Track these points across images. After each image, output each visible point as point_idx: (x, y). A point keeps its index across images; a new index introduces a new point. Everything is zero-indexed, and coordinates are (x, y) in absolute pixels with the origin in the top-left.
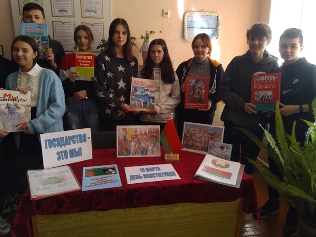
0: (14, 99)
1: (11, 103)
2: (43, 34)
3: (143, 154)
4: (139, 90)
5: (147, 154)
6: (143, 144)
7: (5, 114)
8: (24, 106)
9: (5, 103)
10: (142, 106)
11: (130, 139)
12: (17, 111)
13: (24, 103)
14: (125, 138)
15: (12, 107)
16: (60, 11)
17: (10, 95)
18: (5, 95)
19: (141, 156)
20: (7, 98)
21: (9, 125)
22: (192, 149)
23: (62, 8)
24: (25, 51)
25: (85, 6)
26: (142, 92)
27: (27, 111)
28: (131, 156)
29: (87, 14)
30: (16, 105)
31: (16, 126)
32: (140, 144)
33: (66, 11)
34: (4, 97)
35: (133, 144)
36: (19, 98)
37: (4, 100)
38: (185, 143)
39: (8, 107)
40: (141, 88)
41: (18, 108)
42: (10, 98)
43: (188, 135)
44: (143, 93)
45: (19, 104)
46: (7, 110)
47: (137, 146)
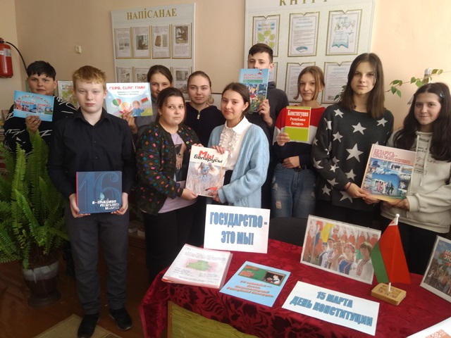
0: (209, 158)
1: (206, 162)
2: (262, 81)
3: (341, 271)
4: (382, 166)
5: (347, 273)
6: (344, 255)
7: (197, 174)
8: (219, 168)
9: (200, 161)
10: (384, 192)
11: (325, 240)
12: (210, 172)
13: (219, 164)
14: (318, 235)
15: (206, 167)
16: (298, 49)
17: (206, 153)
18: (201, 152)
19: (337, 273)
20: (202, 156)
21: (199, 187)
22: (442, 290)
23: (302, 45)
24: (235, 102)
25: (333, 39)
26: (386, 169)
27: (220, 174)
28: (322, 268)
29: (335, 50)
30: (210, 165)
31: (207, 190)
32: (340, 253)
33: (306, 48)
34: (200, 154)
35: (328, 249)
36: (214, 158)
37: (199, 158)
38: (430, 276)
39: (202, 166)
40: (385, 162)
41: (212, 169)
42: (205, 156)
43: (440, 262)
44: (388, 171)
45: (214, 164)
46: (200, 170)
47: (334, 255)
